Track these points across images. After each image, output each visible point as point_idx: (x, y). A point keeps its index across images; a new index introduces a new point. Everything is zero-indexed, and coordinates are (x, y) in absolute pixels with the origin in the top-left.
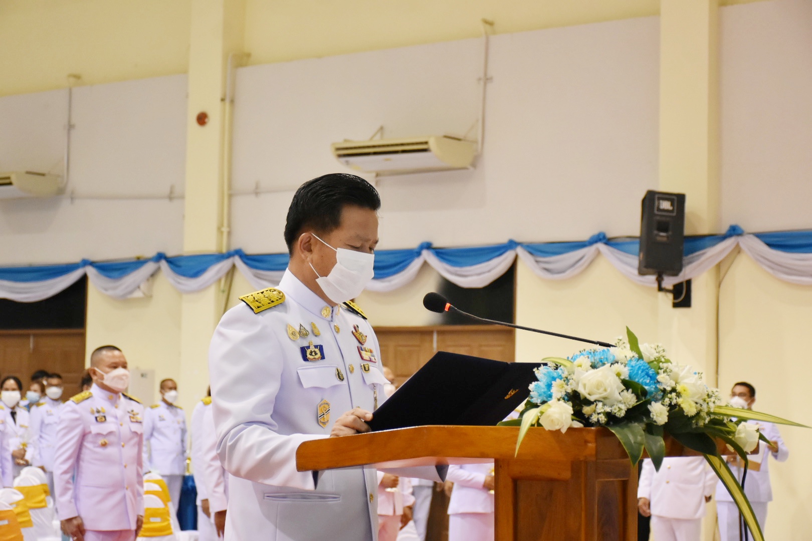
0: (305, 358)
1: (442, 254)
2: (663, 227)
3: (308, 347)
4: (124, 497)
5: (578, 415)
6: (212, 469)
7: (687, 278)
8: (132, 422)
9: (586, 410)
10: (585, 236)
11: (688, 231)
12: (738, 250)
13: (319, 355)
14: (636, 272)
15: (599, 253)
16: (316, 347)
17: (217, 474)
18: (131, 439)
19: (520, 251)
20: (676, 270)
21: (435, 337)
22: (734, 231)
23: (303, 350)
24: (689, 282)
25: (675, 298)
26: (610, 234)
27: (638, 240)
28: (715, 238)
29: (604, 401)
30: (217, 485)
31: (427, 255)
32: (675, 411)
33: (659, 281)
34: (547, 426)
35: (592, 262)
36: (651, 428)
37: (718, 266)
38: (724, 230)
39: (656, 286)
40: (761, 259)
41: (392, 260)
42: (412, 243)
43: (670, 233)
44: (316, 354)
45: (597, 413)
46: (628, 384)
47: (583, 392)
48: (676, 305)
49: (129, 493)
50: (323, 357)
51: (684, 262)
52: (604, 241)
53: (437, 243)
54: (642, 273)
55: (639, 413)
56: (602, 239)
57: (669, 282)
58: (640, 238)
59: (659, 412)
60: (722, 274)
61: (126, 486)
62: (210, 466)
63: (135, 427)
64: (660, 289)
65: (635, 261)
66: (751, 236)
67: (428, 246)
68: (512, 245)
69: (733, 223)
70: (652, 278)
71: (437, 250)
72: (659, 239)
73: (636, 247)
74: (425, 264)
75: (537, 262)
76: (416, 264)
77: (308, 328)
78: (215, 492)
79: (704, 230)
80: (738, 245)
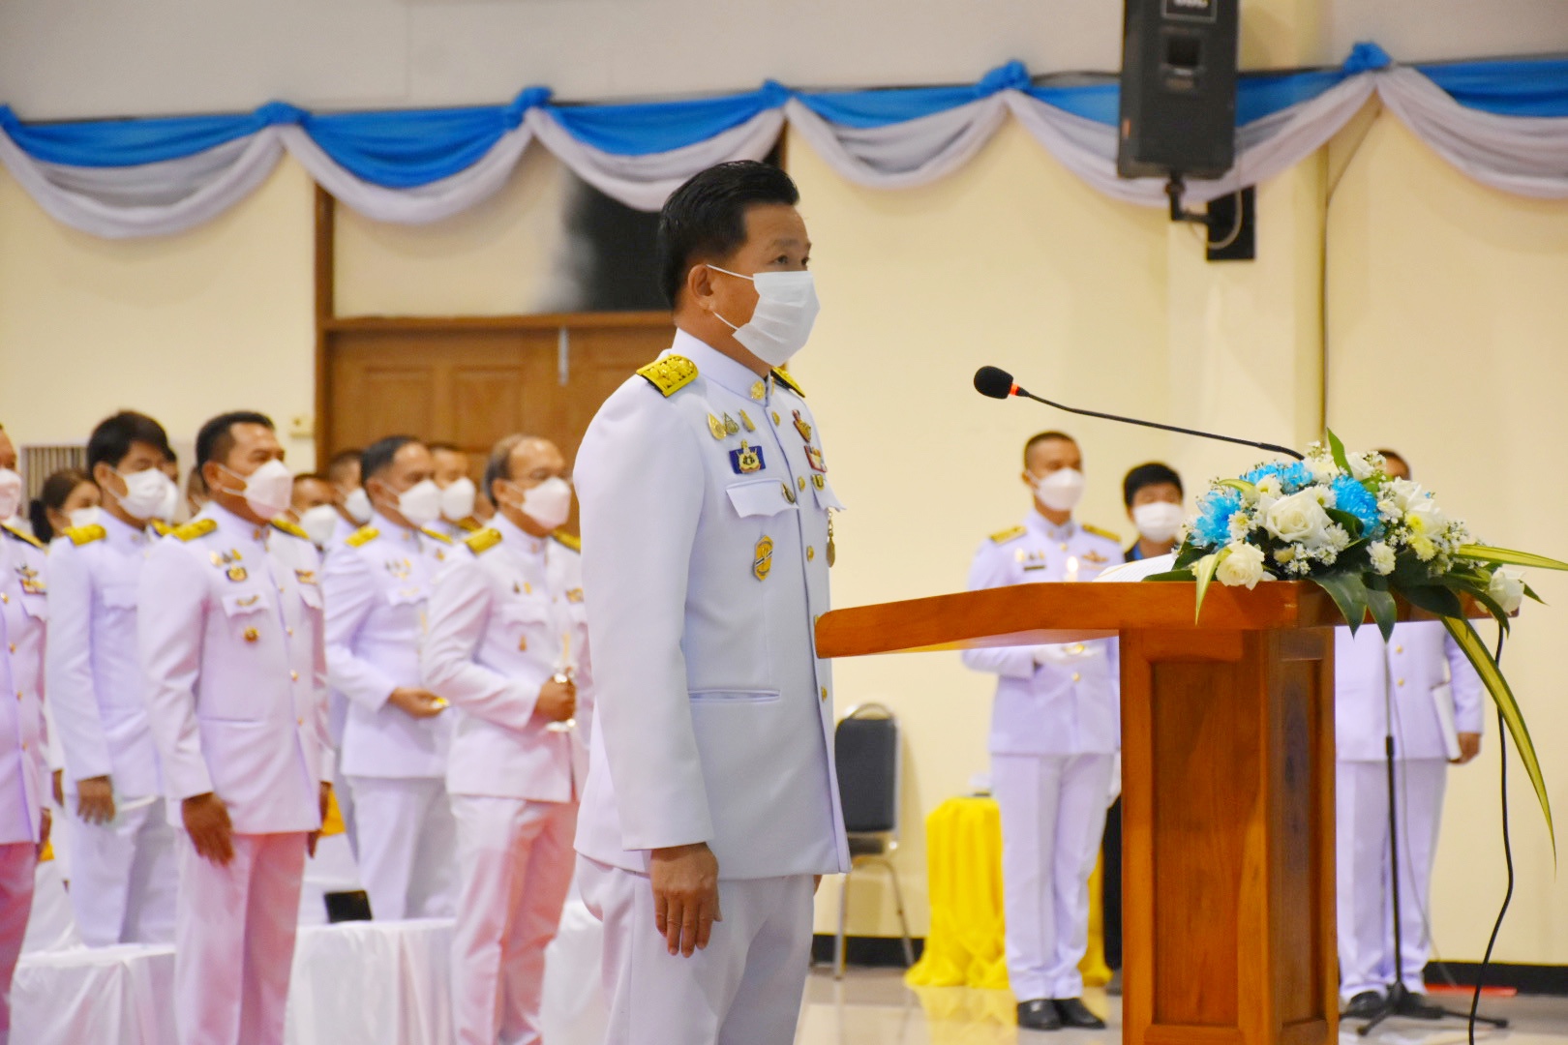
0: (737, 470)
1: (580, 119)
2: (1182, 53)
3: (741, 451)
4: (19, 768)
5: (1269, 563)
6: (168, 698)
7: (1245, 182)
8: (26, 593)
9: (1280, 555)
10: (970, 69)
11: (1247, 58)
12: (1375, 108)
13: (757, 463)
14: (1111, 169)
15: (1007, 116)
16: (752, 449)
17: (182, 708)
18: (27, 633)
19: (794, 110)
20: (1217, 164)
21: (563, 343)
22: (1366, 59)
23: (734, 456)
24: (1249, 194)
25: (1213, 236)
26: (1038, 66)
27: (1116, 83)
28: (1317, 78)
29: (1302, 541)
30: (185, 734)
31: (536, 121)
32: (1405, 553)
33: (1174, 192)
34: (1226, 580)
35: (989, 141)
36: (1371, 579)
37: (1325, 150)
38: (1339, 55)
39: (1165, 204)
40: (1435, 132)
41: (441, 136)
42: (498, 89)
43: (1201, 68)
44: (753, 461)
45: (1297, 560)
46: (1335, 516)
47: (1273, 529)
48: (1213, 256)
49: (27, 758)
50: (762, 466)
51: (1237, 142)
52: (1023, 85)
53: (567, 89)
54: (1126, 170)
55: (1354, 557)
56: (1015, 78)
57: (1198, 195)
58: (1123, 75)
59: (1382, 556)
60: (1334, 170)
61: (21, 742)
62: (165, 690)
63: (33, 605)
64: (1177, 214)
65: (1108, 140)
66: (1410, 71)
67: (540, 99)
68: (773, 94)
69: (1363, 37)
70: (1153, 187)
71: (570, 110)
72: (1173, 84)
73: (1111, 102)
74: (535, 146)
75: (841, 140)
76: (509, 148)
77: (737, 420)
78: (180, 751)
79: (1286, 57)
80: (1375, 95)
